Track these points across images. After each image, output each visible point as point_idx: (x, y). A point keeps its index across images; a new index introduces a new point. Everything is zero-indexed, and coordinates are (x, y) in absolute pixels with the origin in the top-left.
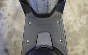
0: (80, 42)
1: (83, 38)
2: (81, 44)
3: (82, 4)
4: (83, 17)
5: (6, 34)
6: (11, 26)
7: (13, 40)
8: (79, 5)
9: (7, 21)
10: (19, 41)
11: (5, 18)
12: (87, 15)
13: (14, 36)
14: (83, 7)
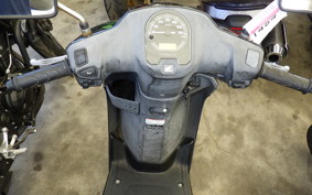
0: (210, 183)
1: (218, 178)
2: (212, 188)
3: (226, 115)
4: (225, 137)
5: (55, 125)
6: (74, 113)
7: (64, 140)
8: (220, 116)
9: (70, 104)
10: (76, 144)
11: (69, 98)
12: (232, 136)
13: (71, 133)
14: (227, 121)
